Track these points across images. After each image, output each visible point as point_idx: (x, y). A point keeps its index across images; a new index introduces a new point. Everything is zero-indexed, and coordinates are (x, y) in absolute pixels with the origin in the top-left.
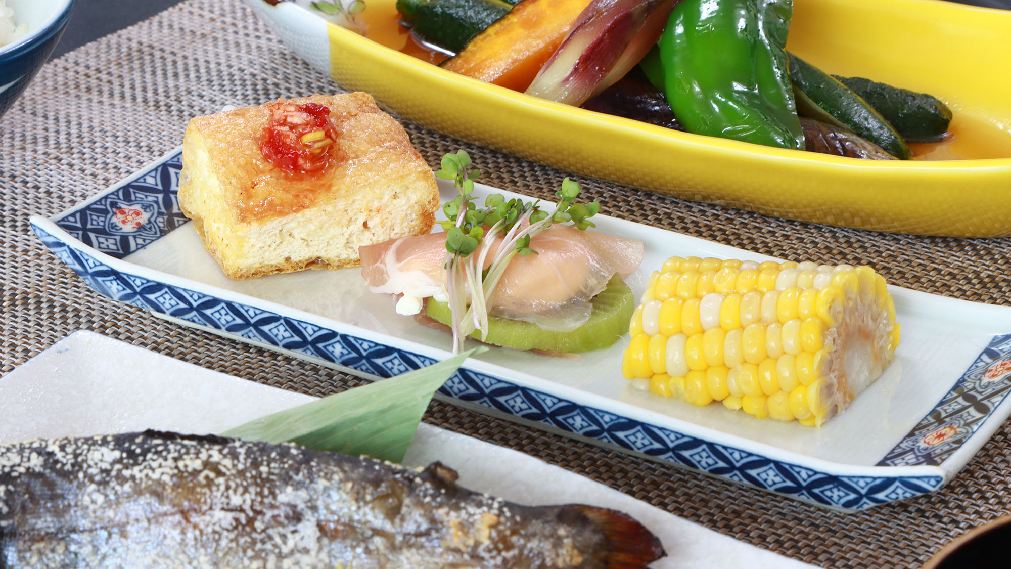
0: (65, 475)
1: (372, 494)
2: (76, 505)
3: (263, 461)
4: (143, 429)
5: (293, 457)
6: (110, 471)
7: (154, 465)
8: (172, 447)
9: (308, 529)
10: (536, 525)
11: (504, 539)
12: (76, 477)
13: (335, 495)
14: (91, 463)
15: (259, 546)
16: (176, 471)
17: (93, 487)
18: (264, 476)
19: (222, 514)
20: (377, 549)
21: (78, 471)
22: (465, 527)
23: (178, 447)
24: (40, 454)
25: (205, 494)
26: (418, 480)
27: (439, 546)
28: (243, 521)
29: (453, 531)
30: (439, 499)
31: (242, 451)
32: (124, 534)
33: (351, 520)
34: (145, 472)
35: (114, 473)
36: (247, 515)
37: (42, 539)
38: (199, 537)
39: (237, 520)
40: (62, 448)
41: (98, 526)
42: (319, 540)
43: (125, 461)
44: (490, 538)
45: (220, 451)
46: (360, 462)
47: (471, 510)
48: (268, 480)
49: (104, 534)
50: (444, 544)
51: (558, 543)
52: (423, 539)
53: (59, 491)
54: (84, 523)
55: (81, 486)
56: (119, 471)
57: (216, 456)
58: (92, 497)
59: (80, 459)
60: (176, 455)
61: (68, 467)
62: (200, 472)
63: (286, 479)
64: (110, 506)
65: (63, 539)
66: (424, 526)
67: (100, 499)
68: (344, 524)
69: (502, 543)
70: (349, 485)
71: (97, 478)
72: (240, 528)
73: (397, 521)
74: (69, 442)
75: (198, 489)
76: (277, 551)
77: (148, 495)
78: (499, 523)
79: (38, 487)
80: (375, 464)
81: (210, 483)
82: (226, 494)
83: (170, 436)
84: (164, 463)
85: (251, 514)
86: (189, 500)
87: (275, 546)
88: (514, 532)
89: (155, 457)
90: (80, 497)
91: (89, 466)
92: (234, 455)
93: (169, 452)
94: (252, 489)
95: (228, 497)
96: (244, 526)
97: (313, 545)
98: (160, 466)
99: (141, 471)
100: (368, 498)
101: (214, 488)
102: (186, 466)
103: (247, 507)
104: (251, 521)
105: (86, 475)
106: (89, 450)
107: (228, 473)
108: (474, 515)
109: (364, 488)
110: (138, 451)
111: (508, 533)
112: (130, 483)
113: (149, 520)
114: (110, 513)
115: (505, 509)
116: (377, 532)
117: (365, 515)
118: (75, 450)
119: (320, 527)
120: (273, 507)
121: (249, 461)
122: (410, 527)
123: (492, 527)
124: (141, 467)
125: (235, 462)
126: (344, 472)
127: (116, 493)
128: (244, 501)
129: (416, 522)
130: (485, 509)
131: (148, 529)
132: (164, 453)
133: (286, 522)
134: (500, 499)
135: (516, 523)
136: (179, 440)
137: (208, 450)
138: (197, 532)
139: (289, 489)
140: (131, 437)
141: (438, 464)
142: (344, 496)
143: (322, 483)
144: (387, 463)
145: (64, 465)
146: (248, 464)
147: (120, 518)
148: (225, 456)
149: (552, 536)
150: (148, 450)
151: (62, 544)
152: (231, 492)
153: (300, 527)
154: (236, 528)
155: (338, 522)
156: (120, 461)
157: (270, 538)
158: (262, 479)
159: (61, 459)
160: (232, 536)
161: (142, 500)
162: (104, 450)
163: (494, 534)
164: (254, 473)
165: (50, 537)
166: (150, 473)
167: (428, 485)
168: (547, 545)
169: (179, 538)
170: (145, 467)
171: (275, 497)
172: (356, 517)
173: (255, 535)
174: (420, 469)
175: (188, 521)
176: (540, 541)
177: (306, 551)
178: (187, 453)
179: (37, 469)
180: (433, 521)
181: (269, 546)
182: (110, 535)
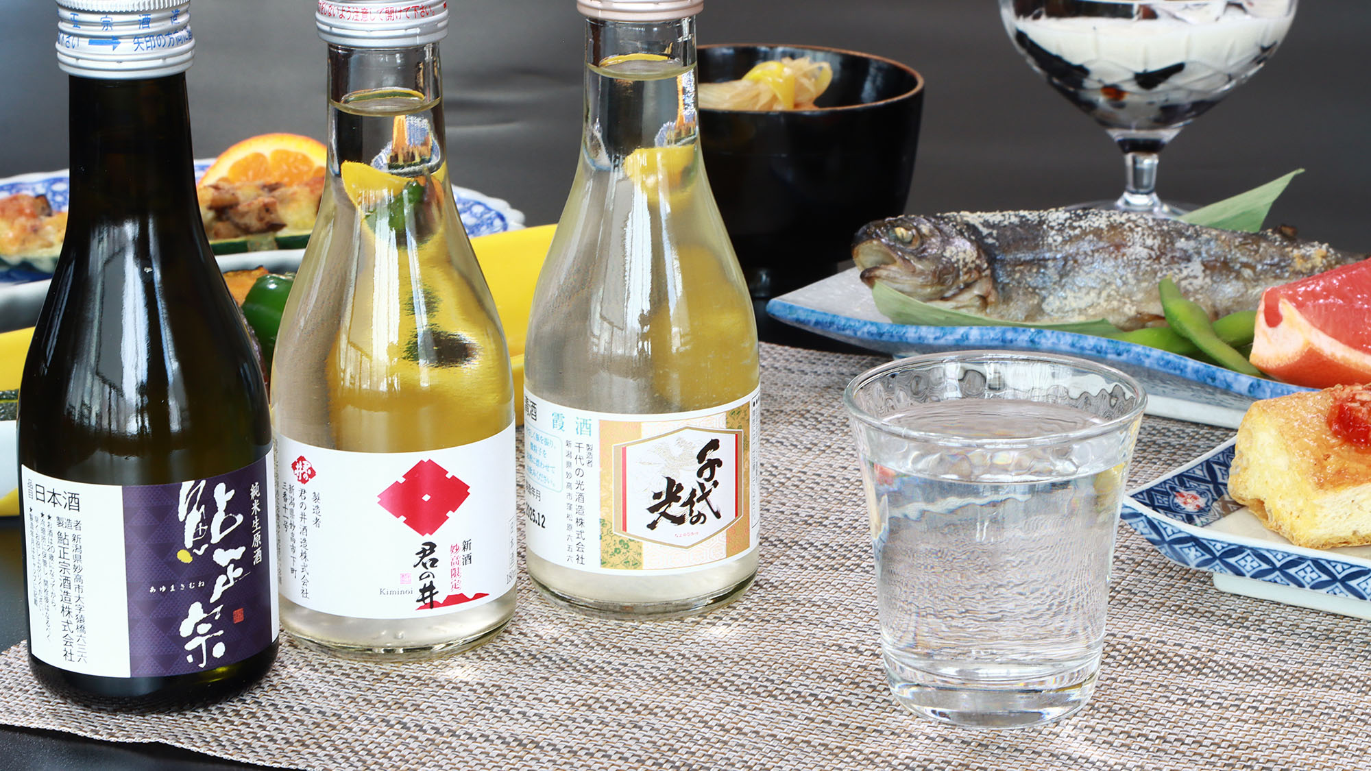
0: (1034, 227)
1: (1239, 242)
2: (1044, 244)
3: (1163, 224)
4: (1081, 207)
6: (1064, 224)
7: (1094, 220)
8: (1103, 212)
9: (1196, 265)
13: (1213, 244)
16: (1109, 223)
17: (1054, 231)
19: (1141, 249)
21: (1043, 225)
22: (1305, 258)
23: (1108, 212)
25: (1130, 236)
26: (1270, 233)
27: (1288, 270)
28: (1154, 256)
29: (1296, 260)
30: (1286, 243)
31: (1149, 218)
32: (1075, 262)
33: (1225, 258)
34: (1088, 224)
35: (1067, 224)
36: (1156, 253)
37: (1022, 264)
38: (1126, 262)
39: (1150, 254)
40: (1030, 213)
41: (1057, 256)
42: (1204, 271)
43: (1073, 219)
44: (1322, 263)
45: (1136, 216)
47: (1308, 250)
48: (1169, 233)
49: (1061, 262)
50: (1290, 269)
52: (1275, 268)
53: (1032, 236)
54: (1047, 255)
55: (1044, 233)
56: (1070, 225)
58: (1053, 239)
59: (1043, 219)
60: (1107, 215)
61: (1035, 223)
62: (1125, 224)
64: (1066, 244)
65: (1036, 264)
66: (1276, 260)
67: (1059, 239)
68: (1221, 262)
70: (1223, 237)
71: (1057, 228)
72: (1152, 259)
73: (1257, 257)
74: (1034, 210)
75: (1125, 234)
76: (1176, 276)
77: (1091, 237)
78: (1327, 256)
81: (1132, 230)
82: (1142, 238)
84: (1100, 219)
85: (1159, 252)
86: (1120, 240)
87: (1176, 272)
89: (1093, 216)
90: (1046, 238)
91: (1049, 222)
94: (1159, 238)
96: (1155, 259)
97: (1201, 275)
98: (1098, 220)
99: (1085, 223)
100: (1237, 244)
101: (1135, 235)
102: (1115, 221)
103: (1156, 247)
104: (1158, 257)
105: (1048, 226)
106: (1048, 214)
108: (1311, 250)
109: (1233, 240)
110: (1081, 214)
111: (1333, 262)
112: (1079, 229)
113: (1093, 252)
114: (1067, 247)
115: (1330, 250)
116: (1245, 263)
117: (1235, 254)
118: (1038, 215)
119: (1203, 263)
120: (1172, 250)
121: (1155, 223)
122: (1268, 259)
123: (1324, 257)
125: (1146, 222)
126: (1219, 231)
127: (1070, 235)
128: (1154, 244)
129: (1271, 256)
130: (1318, 248)
131: (1092, 257)
132: (1099, 215)
133: (1181, 260)
134: (1326, 245)
135: (1338, 258)
137: (1127, 215)
138: (1125, 259)
139: (1183, 240)
141: (1283, 225)
142: (1220, 244)
143: (1205, 236)
145: (1032, 221)
147: (1073, 251)
148: (1139, 218)
150: (1088, 214)
151: (1036, 268)
152: (1146, 237)
153: (1190, 264)
154: (1149, 259)
155: (1216, 260)
156: (1071, 218)
157: (1172, 268)
158: (1165, 233)
159: (1030, 219)
160: (1148, 262)
161: (1087, 240)
162: (1058, 214)
163: (1324, 261)
164: (1158, 230)
166: (1092, 224)
167: (1277, 236)
169: (1113, 262)
171: (1173, 245)
172: (1229, 256)
174: (1270, 230)
175: (1118, 251)
177: (1196, 277)
178: (1114, 215)
179: (1016, 223)
180: (1282, 256)
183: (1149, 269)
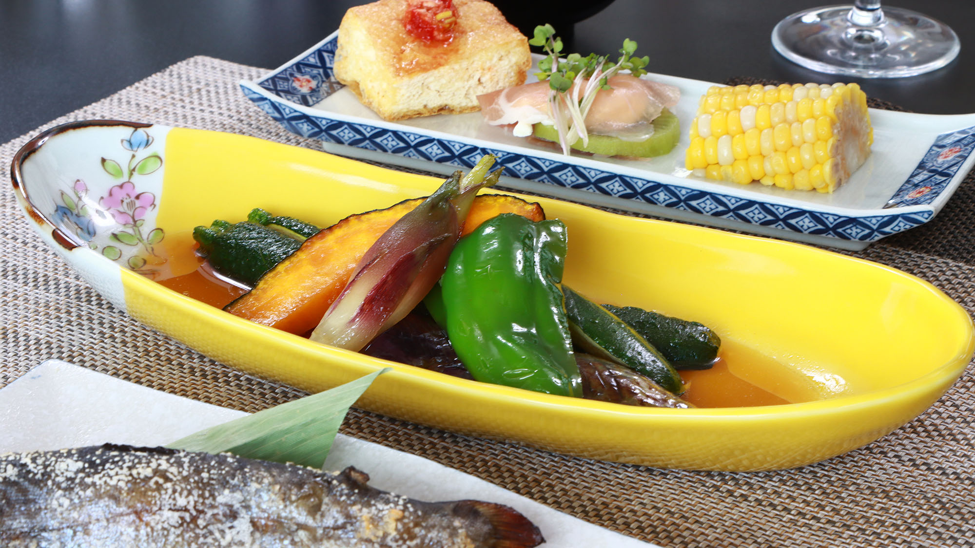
0: (36, 483)
1: (296, 495)
2: (46, 509)
3: (204, 468)
4: (103, 443)
5: (230, 465)
6: (75, 479)
7: (112, 473)
8: (126, 458)
9: (243, 525)
10: (435, 519)
11: (408, 530)
12: (46, 485)
13: (265, 496)
14: (58, 472)
15: (201, 540)
16: (130, 478)
17: (60, 492)
18: (205, 481)
19: (170, 513)
20: (302, 541)
21: (47, 479)
22: (375, 521)
23: (132, 458)
24: (14, 465)
25: (155, 497)
26: (335, 482)
27: (354, 538)
28: (188, 520)
29: (365, 524)
30: (353, 498)
31: (186, 460)
32: (86, 532)
33: (279, 517)
34: (104, 479)
35: (77, 481)
36: (191, 514)
37: (17, 538)
38: (150, 534)
39: (182, 518)
40: (34, 460)
41: (64, 525)
42: (252, 533)
43: (87, 470)
44: (396, 529)
45: (168, 461)
46: (286, 468)
47: (380, 506)
48: (208, 484)
49: (70, 532)
50: (358, 535)
51: (454, 533)
52: (340, 532)
53: (31, 497)
54: (53, 523)
55: (50, 492)
56: (82, 479)
57: (164, 465)
58: (59, 501)
59: (49, 469)
60: (130, 464)
61: (39, 476)
62: (151, 478)
63: (224, 484)
64: (75, 509)
65: (35, 537)
66: (341, 521)
67: (66, 502)
68: (273, 520)
69: (407, 534)
70: (277, 487)
71: (64, 485)
72: (185, 525)
73: (318, 516)
74: (40, 455)
75: (150, 493)
76: (217, 544)
77: (106, 499)
78: (404, 517)
79: (13, 493)
80: (299, 469)
81: (159, 487)
82: (173, 497)
83: (125, 449)
84: (120, 472)
85: (194, 513)
86: (142, 502)
87: (215, 540)
88: (417, 525)
89: (113, 466)
90: (49, 501)
91: (57, 475)
92: (180, 464)
93: (124, 462)
94: (195, 492)
95: (174, 499)
96: (188, 524)
97: (247, 539)
98: (117, 474)
99: (100, 478)
100: (293, 498)
101: (163, 492)
102: (139, 474)
103: (191, 507)
104: (194, 519)
105: (54, 483)
106: (56, 461)
107: (175, 479)
108: (383, 510)
109: (290, 490)
110: (98, 461)
111: (411, 525)
112: (91, 489)
113: (108, 520)
114: (75, 515)
115: (409, 505)
116: (301, 526)
117: (291, 512)
118: (44, 462)
119: (253, 523)
120: (212, 507)
121: (192, 468)
122: (329, 522)
123: (398, 520)
124: (101, 475)
125: (181, 469)
126: (273, 476)
127: (80, 497)
128: (188, 502)
129: (334, 517)
130: (392, 505)
131: (107, 527)
132: (120, 463)
133: (224, 519)
134: (405, 497)
135: (418, 517)
136: (133, 452)
137: (157, 460)
138: (149, 529)
139: (227, 492)
140: (92, 450)
141: (352, 469)
142: (273, 497)
143: (254, 486)
144: (309, 468)
145: (35, 474)
146: (191, 471)
147: (83, 518)
148: (172, 465)
149: (448, 527)
150: (107, 461)
151: (35, 541)
152: (177, 495)
153: (236, 523)
154: (181, 525)
155: (268, 518)
156: (83, 470)
157: (211, 533)
158: (203, 484)
159: (33, 470)
160: (178, 532)
161: (102, 503)
162: (69, 461)
163: (400, 526)
164: (196, 478)
165: (23, 535)
166: (108, 480)
167: (344, 486)
168: (445, 535)
169: (133, 534)
170: (104, 475)
171: (214, 499)
172: (283, 514)
173: (198, 531)
174: (337, 473)
175: (141, 520)
176: (439, 532)
177: (241, 544)
178: (140, 463)
179: (13, 479)
180: (348, 516)
181: (210, 540)
182: (75, 533)
183: (180, 539)
